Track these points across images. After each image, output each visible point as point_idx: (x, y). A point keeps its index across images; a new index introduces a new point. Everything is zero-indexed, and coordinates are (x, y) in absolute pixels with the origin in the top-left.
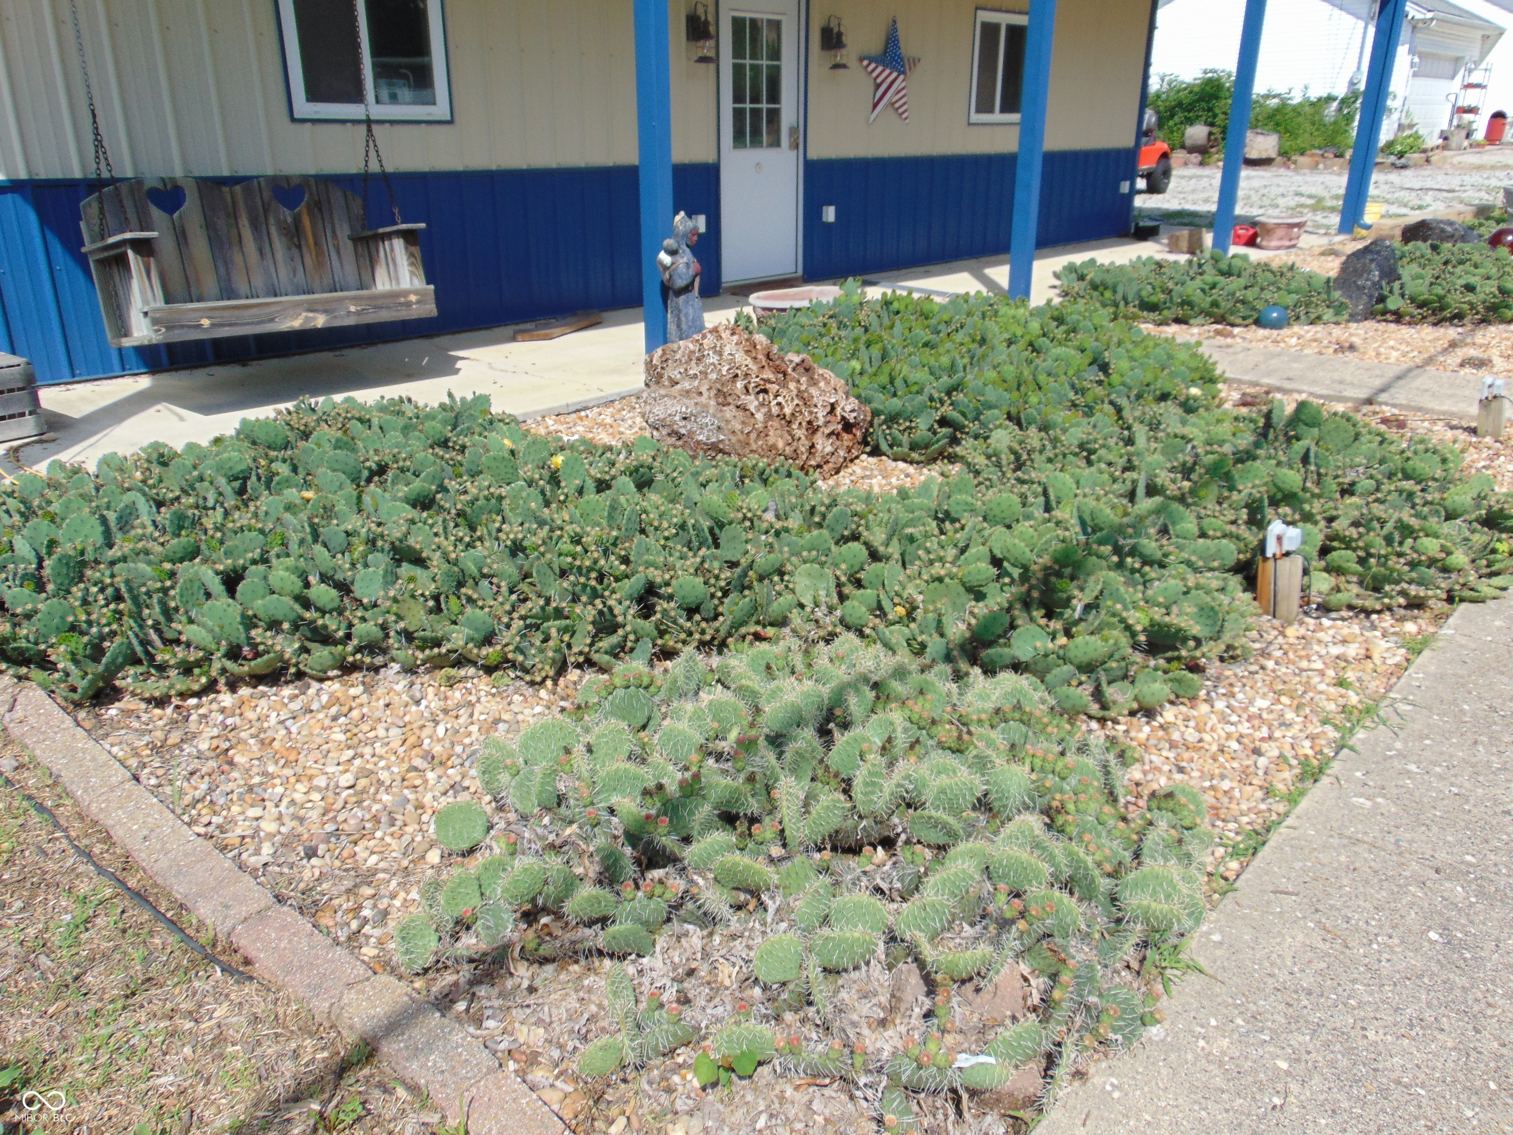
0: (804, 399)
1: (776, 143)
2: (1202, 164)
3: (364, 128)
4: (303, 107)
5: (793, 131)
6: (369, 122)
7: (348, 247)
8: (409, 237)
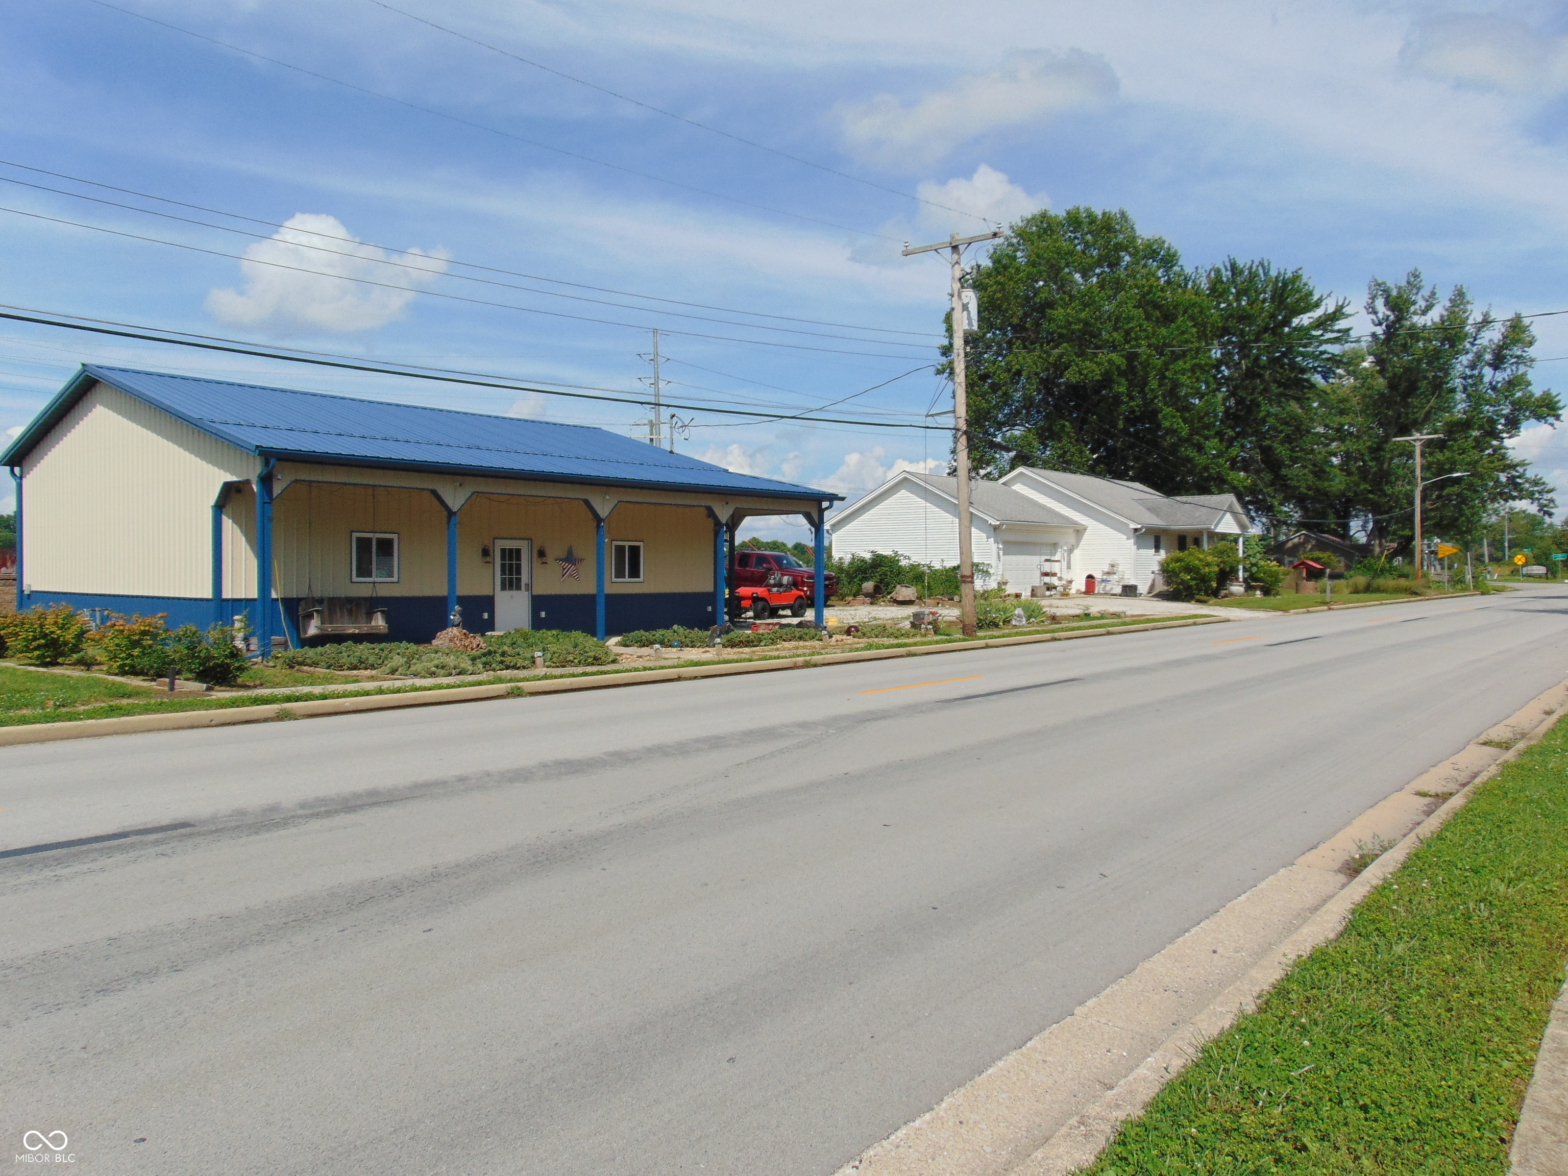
0: (471, 642)
1: (520, 589)
2: (872, 603)
3: (372, 585)
4: (355, 579)
5: (527, 585)
6: (374, 583)
7: (364, 616)
8: (382, 612)
